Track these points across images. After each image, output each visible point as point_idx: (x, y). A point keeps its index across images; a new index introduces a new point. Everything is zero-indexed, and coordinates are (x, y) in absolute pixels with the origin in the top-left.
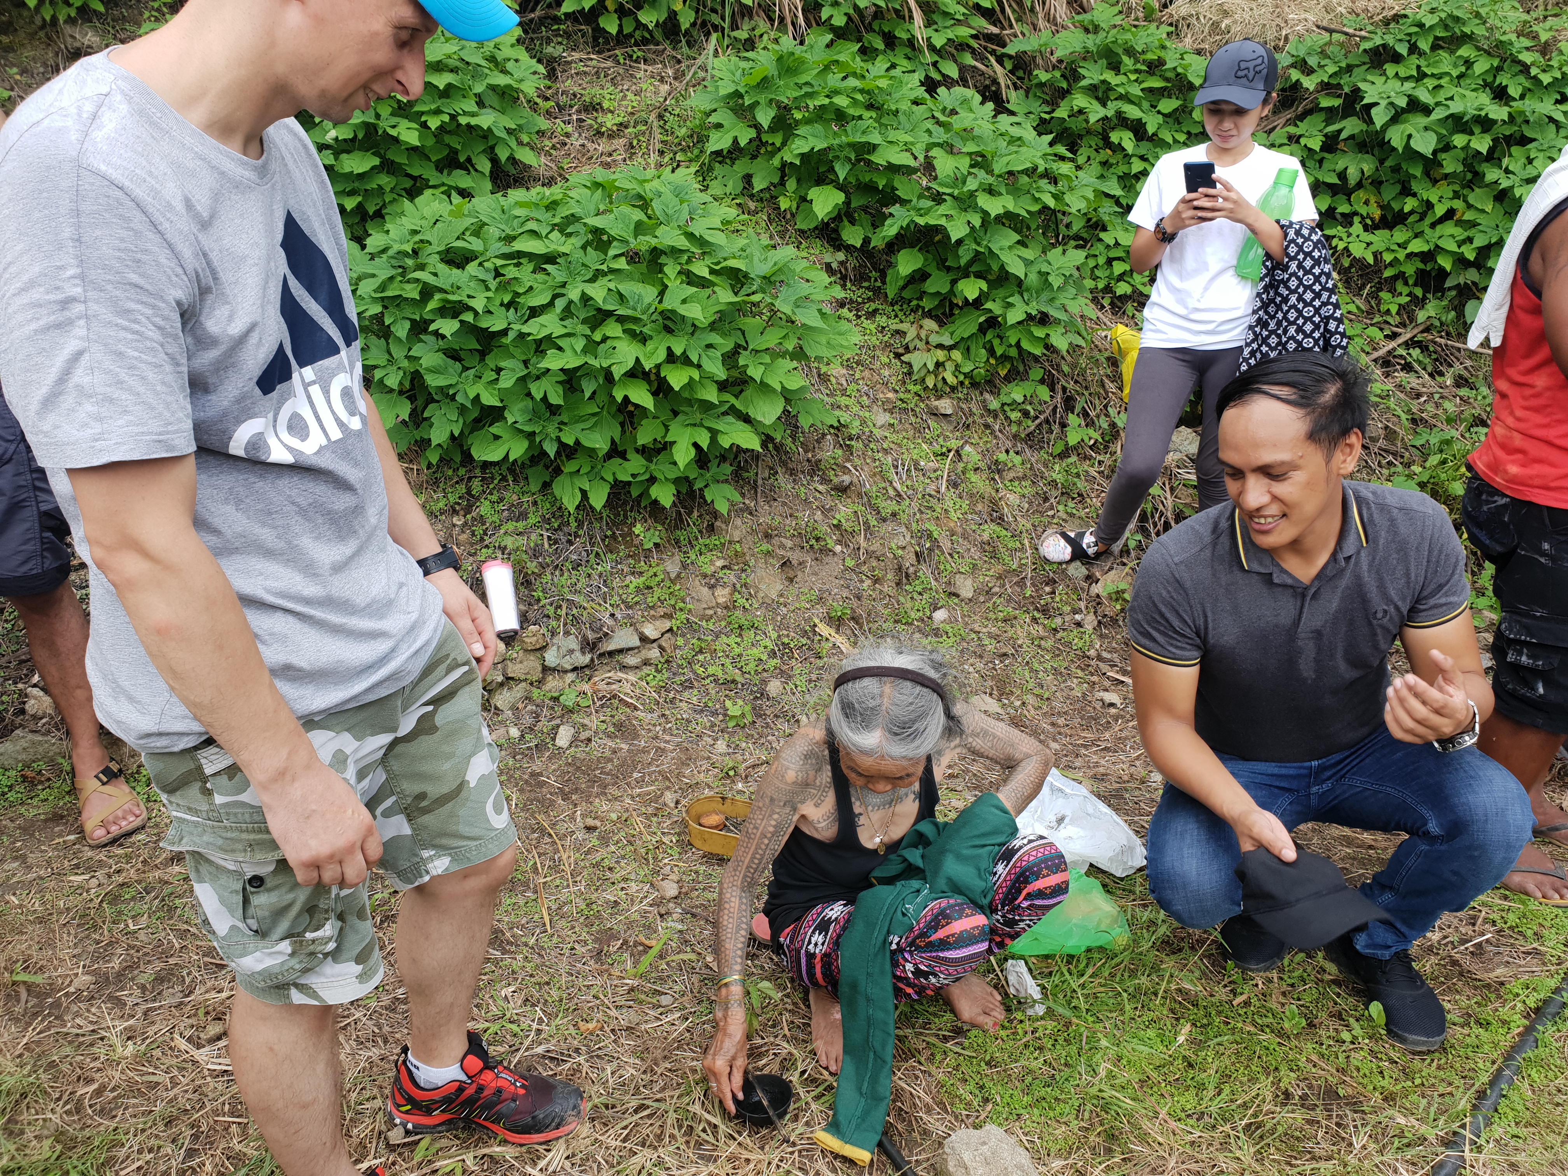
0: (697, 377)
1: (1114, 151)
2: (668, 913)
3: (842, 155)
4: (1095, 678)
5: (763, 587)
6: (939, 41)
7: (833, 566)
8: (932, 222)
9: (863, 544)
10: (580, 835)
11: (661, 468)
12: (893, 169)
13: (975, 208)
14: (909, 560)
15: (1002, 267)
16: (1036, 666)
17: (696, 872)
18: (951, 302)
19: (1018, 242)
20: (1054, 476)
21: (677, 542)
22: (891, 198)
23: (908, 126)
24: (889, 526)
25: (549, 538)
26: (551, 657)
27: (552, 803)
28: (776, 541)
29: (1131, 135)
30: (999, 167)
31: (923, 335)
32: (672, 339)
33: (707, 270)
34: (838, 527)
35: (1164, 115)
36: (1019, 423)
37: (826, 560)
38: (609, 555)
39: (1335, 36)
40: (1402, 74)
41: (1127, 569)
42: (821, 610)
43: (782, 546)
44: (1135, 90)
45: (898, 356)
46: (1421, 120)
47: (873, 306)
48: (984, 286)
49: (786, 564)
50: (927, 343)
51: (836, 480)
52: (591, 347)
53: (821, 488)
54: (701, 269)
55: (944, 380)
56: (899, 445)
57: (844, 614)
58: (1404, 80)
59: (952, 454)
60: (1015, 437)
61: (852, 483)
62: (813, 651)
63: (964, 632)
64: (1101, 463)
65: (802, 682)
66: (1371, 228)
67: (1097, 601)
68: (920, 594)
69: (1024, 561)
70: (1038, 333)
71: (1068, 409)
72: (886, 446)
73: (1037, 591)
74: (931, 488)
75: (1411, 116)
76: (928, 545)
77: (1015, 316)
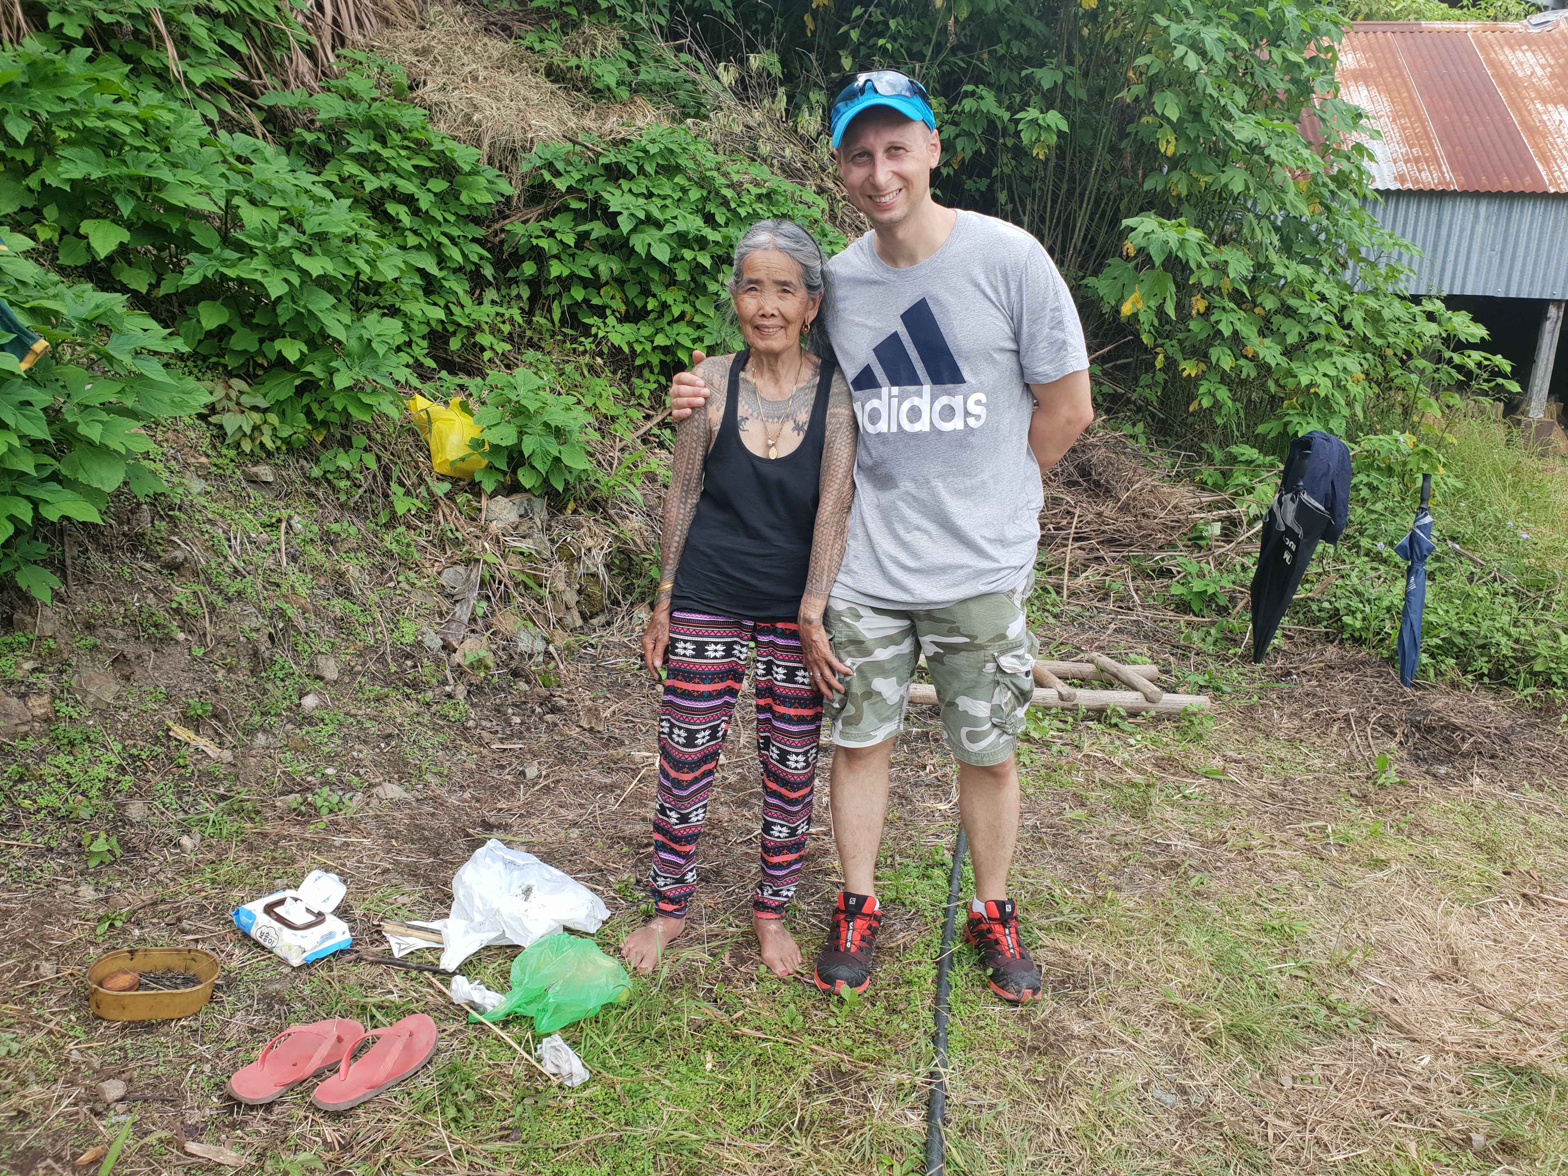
0: (16, 443)
1: (390, 222)
3: (123, 188)
4: (481, 748)
5: (93, 689)
6: (198, 78)
7: (177, 658)
8: (245, 276)
9: (210, 629)
12: (187, 212)
13: (292, 266)
14: (264, 644)
15: (322, 329)
16: (423, 743)
18: (255, 362)
19: (335, 305)
20: (387, 546)
22: (187, 243)
23: (196, 168)
24: (236, 608)
28: (101, 632)
29: (406, 209)
30: (310, 226)
31: (233, 394)
35: (435, 195)
36: (347, 492)
37: (166, 650)
39: (578, 148)
40: (635, 190)
42: (173, 711)
43: (109, 638)
44: (408, 166)
46: (657, 234)
48: (305, 349)
49: (120, 660)
50: (238, 404)
51: (166, 557)
53: (148, 566)
55: (262, 445)
56: (222, 516)
57: (205, 711)
58: (637, 195)
59: (283, 525)
60: (343, 506)
61: (186, 559)
62: (171, 760)
63: (341, 717)
64: (428, 532)
65: (170, 798)
66: (620, 321)
67: (459, 671)
68: (282, 680)
69: (379, 636)
70: (367, 400)
71: (388, 478)
72: (210, 516)
73: (400, 666)
74: (269, 562)
75: (646, 228)
76: (281, 625)
77: (342, 381)
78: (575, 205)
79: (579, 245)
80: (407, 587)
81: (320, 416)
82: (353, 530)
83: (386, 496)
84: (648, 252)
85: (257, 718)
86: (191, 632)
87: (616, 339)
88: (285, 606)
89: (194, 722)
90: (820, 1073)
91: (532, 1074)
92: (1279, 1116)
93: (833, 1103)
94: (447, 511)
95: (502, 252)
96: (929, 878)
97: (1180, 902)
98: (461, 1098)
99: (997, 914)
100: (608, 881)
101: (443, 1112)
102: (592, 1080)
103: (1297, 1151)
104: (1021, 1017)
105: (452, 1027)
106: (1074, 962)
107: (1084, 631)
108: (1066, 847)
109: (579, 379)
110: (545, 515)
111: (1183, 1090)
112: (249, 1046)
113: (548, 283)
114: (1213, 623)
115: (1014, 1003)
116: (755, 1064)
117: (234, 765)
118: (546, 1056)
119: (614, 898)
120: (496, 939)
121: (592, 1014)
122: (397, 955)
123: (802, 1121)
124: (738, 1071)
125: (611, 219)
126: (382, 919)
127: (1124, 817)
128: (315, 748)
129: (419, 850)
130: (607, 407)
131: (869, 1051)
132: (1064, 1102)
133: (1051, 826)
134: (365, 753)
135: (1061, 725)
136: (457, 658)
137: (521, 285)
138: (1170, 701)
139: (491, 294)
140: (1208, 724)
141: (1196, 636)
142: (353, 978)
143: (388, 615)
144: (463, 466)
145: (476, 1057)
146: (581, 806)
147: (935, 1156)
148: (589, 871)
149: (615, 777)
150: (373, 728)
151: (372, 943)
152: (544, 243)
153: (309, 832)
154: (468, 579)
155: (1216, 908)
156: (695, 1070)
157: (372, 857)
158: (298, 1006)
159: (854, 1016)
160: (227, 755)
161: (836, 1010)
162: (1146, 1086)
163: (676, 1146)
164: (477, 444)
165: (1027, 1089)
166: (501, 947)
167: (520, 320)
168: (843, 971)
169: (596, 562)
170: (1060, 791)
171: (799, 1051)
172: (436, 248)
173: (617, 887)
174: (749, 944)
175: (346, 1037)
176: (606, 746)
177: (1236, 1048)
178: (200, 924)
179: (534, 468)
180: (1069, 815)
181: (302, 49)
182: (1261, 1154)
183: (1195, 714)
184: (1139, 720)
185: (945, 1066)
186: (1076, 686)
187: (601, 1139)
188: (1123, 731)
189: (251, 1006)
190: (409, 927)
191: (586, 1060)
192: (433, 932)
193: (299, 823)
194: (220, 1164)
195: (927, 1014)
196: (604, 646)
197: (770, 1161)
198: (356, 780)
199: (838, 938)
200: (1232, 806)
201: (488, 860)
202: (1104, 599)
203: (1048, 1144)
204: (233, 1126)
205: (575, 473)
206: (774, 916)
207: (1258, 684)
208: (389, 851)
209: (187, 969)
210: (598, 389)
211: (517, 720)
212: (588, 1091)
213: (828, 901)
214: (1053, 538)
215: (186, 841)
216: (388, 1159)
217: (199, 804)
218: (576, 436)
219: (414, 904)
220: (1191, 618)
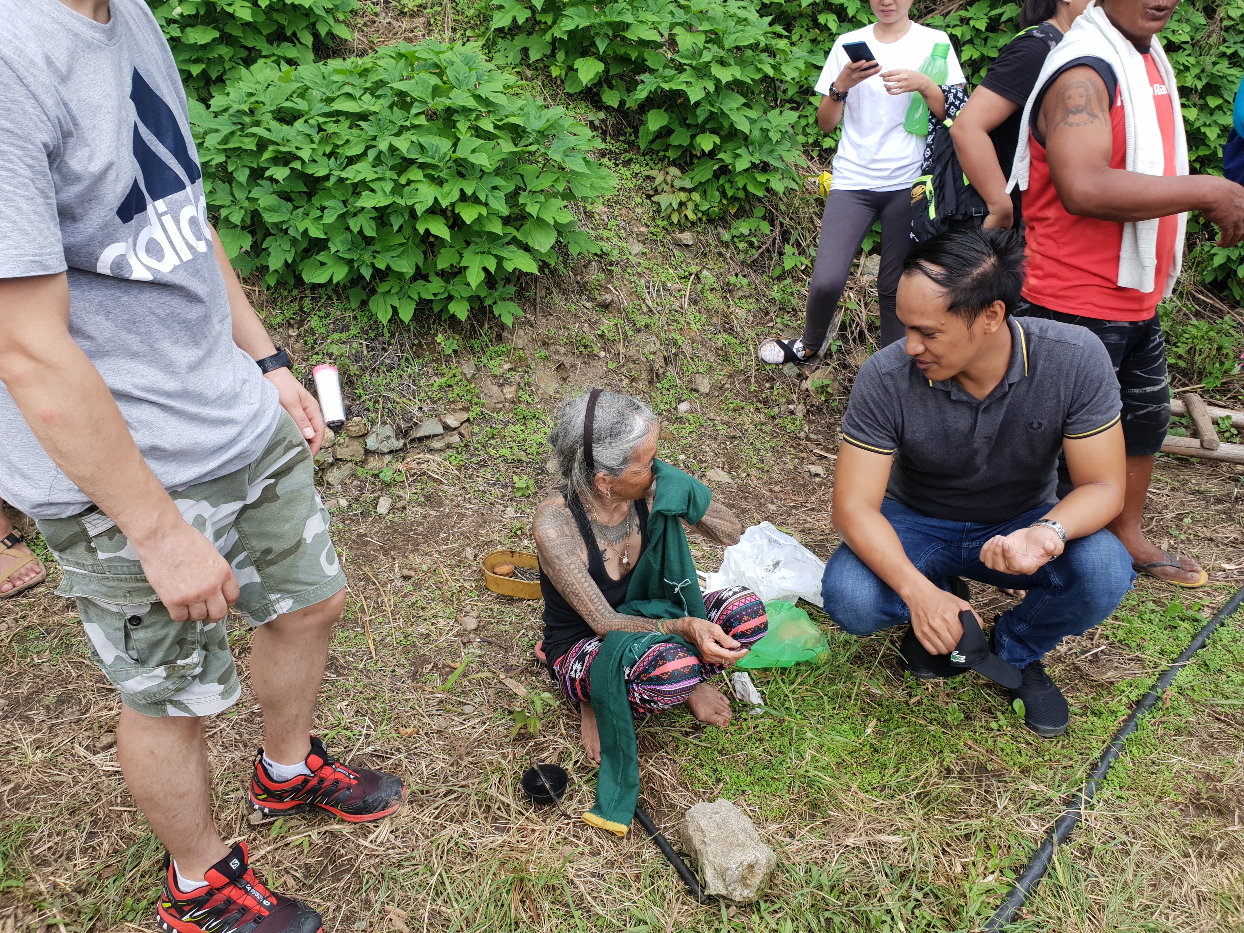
0: (484, 213)
1: (821, 31)
2: (469, 642)
3: (602, 32)
4: (804, 455)
5: (542, 385)
7: (599, 368)
8: (675, 87)
9: (622, 350)
10: (398, 583)
11: (456, 289)
12: (643, 43)
13: (710, 76)
14: (659, 363)
15: (732, 125)
16: (758, 445)
17: (492, 610)
18: (691, 154)
19: (745, 105)
20: (774, 294)
21: (472, 349)
22: (641, 67)
23: (655, 9)
24: (643, 336)
25: (367, 346)
26: (372, 443)
27: (375, 558)
28: (552, 348)
29: (835, 17)
30: (728, 43)
32: (464, 182)
33: (492, 126)
34: (602, 336)
36: (746, 252)
37: (593, 363)
38: (416, 360)
41: (830, 368)
43: (557, 352)
45: (649, 197)
47: (628, 156)
48: (717, 140)
49: (560, 367)
50: (672, 186)
51: (600, 298)
52: (398, 189)
53: (588, 305)
54: (487, 125)
55: (687, 217)
56: (651, 270)
59: (693, 277)
61: (613, 300)
63: (703, 420)
67: (805, 394)
68: (668, 390)
70: (761, 179)
71: (786, 241)
72: (639, 271)
73: (759, 386)
74: (676, 305)
76: (674, 351)
77: (742, 164)
81: (730, 194)
82: (745, 281)
83: (781, 254)
86: (610, 352)
88: (678, 337)
118: (736, 686)
134: (709, 448)
150: (723, 430)
156: (855, 730)
161: (1002, 718)
163: (810, 781)
191: (761, 693)
194: (515, 694)
195: (1098, 745)
201: (757, 535)
204: (532, 673)
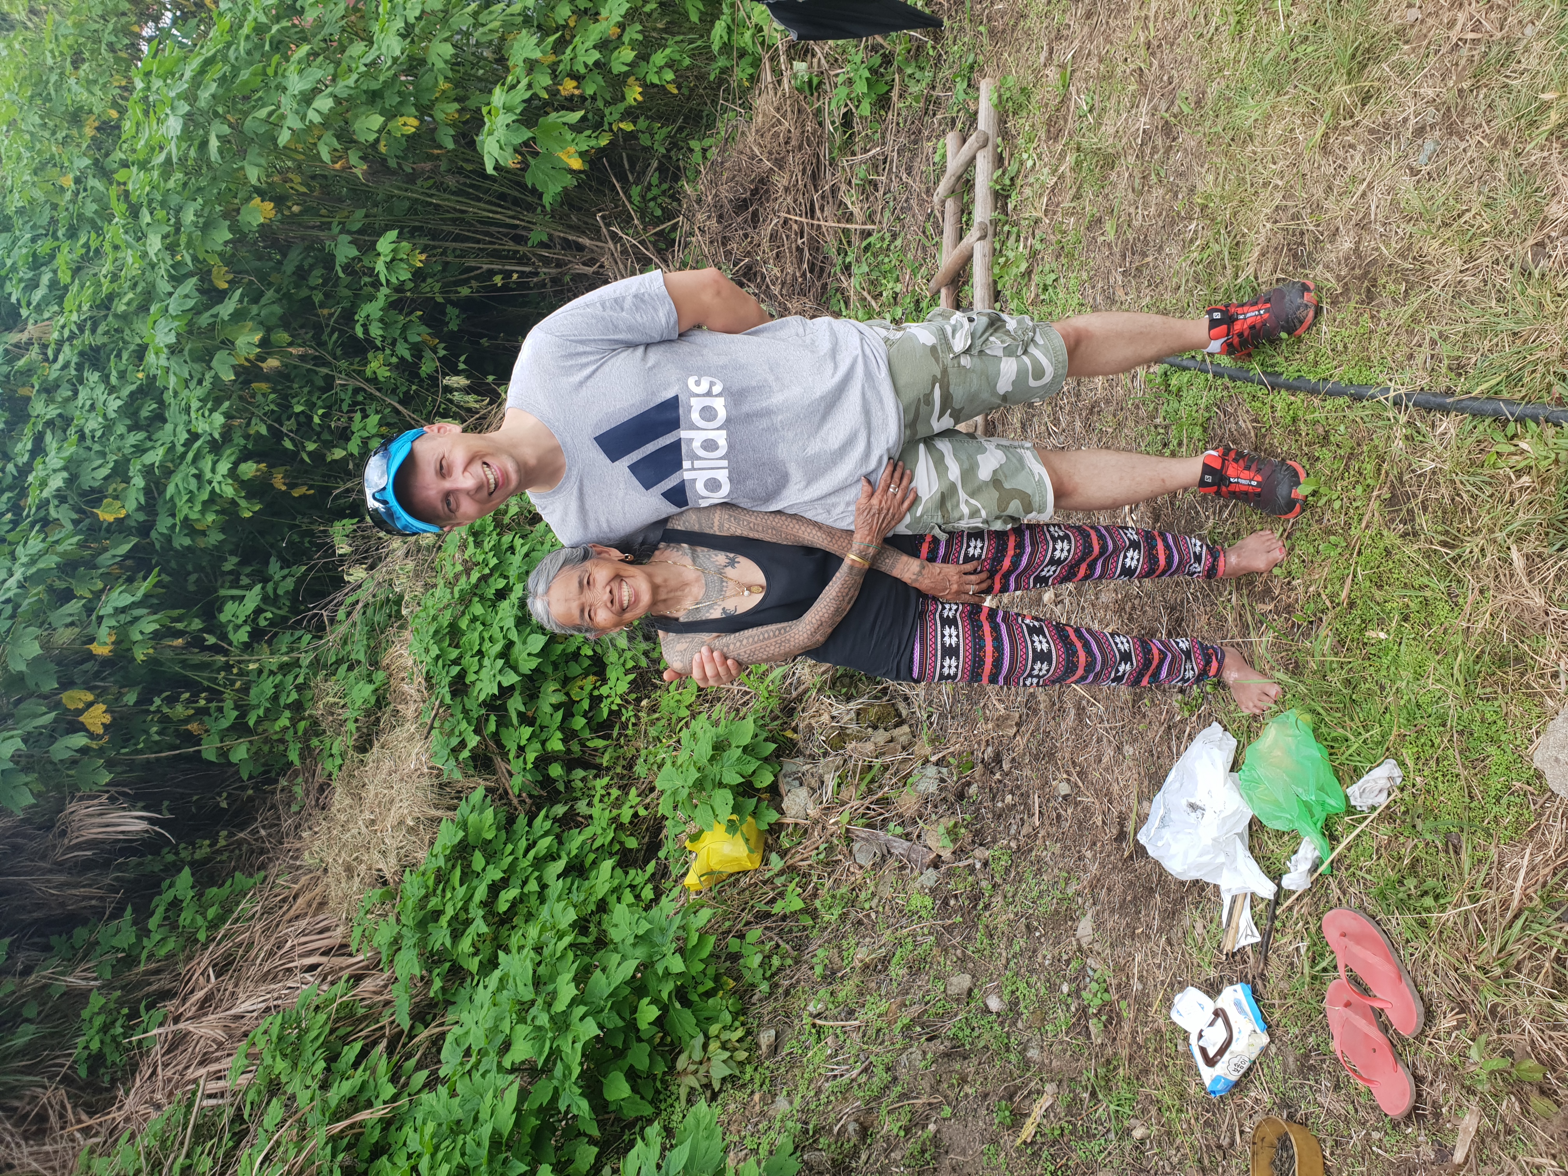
7: (953, 1132)
8: (578, 1058)
9: (924, 1099)
12: (520, 1109)
13: (568, 1012)
14: (937, 1047)
15: (627, 983)
16: (1035, 893)
20: (835, 918)
22: (550, 1110)
23: (477, 1099)
24: (901, 1072)
30: (528, 994)
31: (692, 1067)
34: (907, 1130)
35: (487, 863)
37: (946, 1142)
39: (437, 723)
40: (476, 668)
42: (1006, 1138)
44: (461, 891)
45: (714, 1095)
48: (645, 1001)
50: (701, 1063)
53: (864, 1157)
55: (740, 1040)
56: (811, 1081)
57: (1007, 1108)
58: (481, 666)
59: (818, 1022)
60: (797, 962)
61: (856, 1121)
62: (1054, 1142)
63: (1009, 974)
64: (820, 877)
65: (1095, 1145)
66: (604, 681)
67: (959, 853)
68: (973, 1029)
69: (926, 931)
70: (694, 939)
71: (768, 915)
72: (812, 1093)
73: (955, 912)
74: (856, 1037)
75: (513, 657)
76: (918, 1029)
77: (677, 964)
78: (492, 727)
79: (531, 723)
80: (876, 900)
81: (710, 984)
82: (821, 953)
83: (784, 918)
84: (537, 655)
85: (1013, 1057)
86: (927, 1118)
87: (623, 687)
88: (899, 1024)
89: (1018, 1118)
90: (1392, 521)
91: (1388, 815)
92: (1451, 24)
93: (1425, 509)
94: (798, 857)
95: (540, 797)
96: (1180, 390)
97: (1208, 124)
98: (1413, 891)
99: (1224, 327)
100: (1181, 721)
101: (1428, 910)
102: (1396, 757)
103: (1491, 8)
104: (1334, 303)
105: (1335, 892)
106: (1274, 243)
107: (910, 208)
108: (1146, 243)
109: (663, 722)
110: (800, 760)
111: (1420, 131)
112: (1353, 1092)
113: (569, 751)
114: (900, 70)
115: (1318, 311)
116: (1380, 587)
117: (1060, 1081)
118: (1370, 802)
119: (1199, 716)
120: (1242, 839)
121: (1326, 753)
122: (1258, 939)
123: (1444, 544)
124: (1388, 606)
125: (505, 692)
126: (1221, 952)
127: (1113, 176)
128: (1042, 1002)
129: (1147, 907)
130: (689, 697)
131: (1369, 468)
132: (1430, 263)
133: (1124, 256)
134: (1046, 953)
135: (1013, 238)
136: (946, 855)
137: (572, 777)
138: (985, 121)
139: (582, 807)
140: (1011, 80)
141: (914, 89)
142: (1282, 985)
143: (904, 921)
144: (753, 841)
145: (1369, 872)
146: (1099, 740)
147: (1490, 407)
148: (1171, 739)
149: (1069, 705)
150: (1020, 943)
151: (1245, 962)
152: (531, 756)
153: (1128, 1014)
154: (867, 840)
155: (1214, 85)
156: (1386, 650)
157: (1154, 955)
158: (1312, 1040)
159: (1331, 481)
160: (1050, 1088)
161: (1324, 500)
162: (1414, 172)
163: (1471, 676)
164: (732, 827)
165: (1416, 302)
166: (1251, 836)
167: (606, 780)
168: (1282, 491)
169: (845, 711)
170: (1084, 243)
171: (1368, 541)
172: (540, 863)
173: (1187, 714)
174: (1251, 583)
175: (1346, 997)
176: (1035, 712)
177: (1374, 71)
178: (1224, 1127)
179: (754, 772)
180: (1111, 236)
181: (354, 986)
182: (1495, 49)
183: (1000, 96)
184: (1006, 155)
185: (1388, 390)
186: (969, 219)
187: (1460, 753)
188: (1019, 172)
189: (1311, 1087)
190: (1228, 925)
191: (1375, 763)
192: (1234, 900)
193: (1119, 1023)
194: (1478, 1131)
195: (1329, 404)
196: (930, 705)
197: (1489, 581)
198: (1074, 964)
199: (1246, 493)
200: (1100, 61)
201: (1160, 844)
202: (876, 185)
203: (1477, 282)
204: (1437, 1115)
205: (758, 731)
206: (1222, 558)
207: (966, 24)
208: (1149, 937)
209: (1272, 1146)
210: (673, 703)
211: (1009, 798)
212: (1407, 761)
213: (1204, 498)
214: (811, 238)
215: (1138, 1133)
216: (1477, 968)
217: (1100, 1118)
218: (721, 730)
219: (1204, 917)
220: (895, 95)
